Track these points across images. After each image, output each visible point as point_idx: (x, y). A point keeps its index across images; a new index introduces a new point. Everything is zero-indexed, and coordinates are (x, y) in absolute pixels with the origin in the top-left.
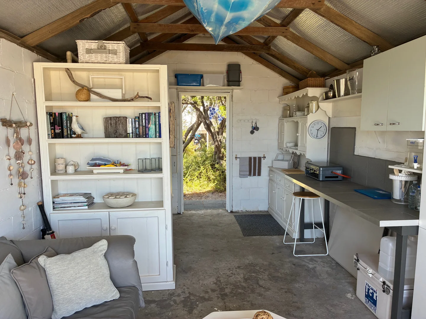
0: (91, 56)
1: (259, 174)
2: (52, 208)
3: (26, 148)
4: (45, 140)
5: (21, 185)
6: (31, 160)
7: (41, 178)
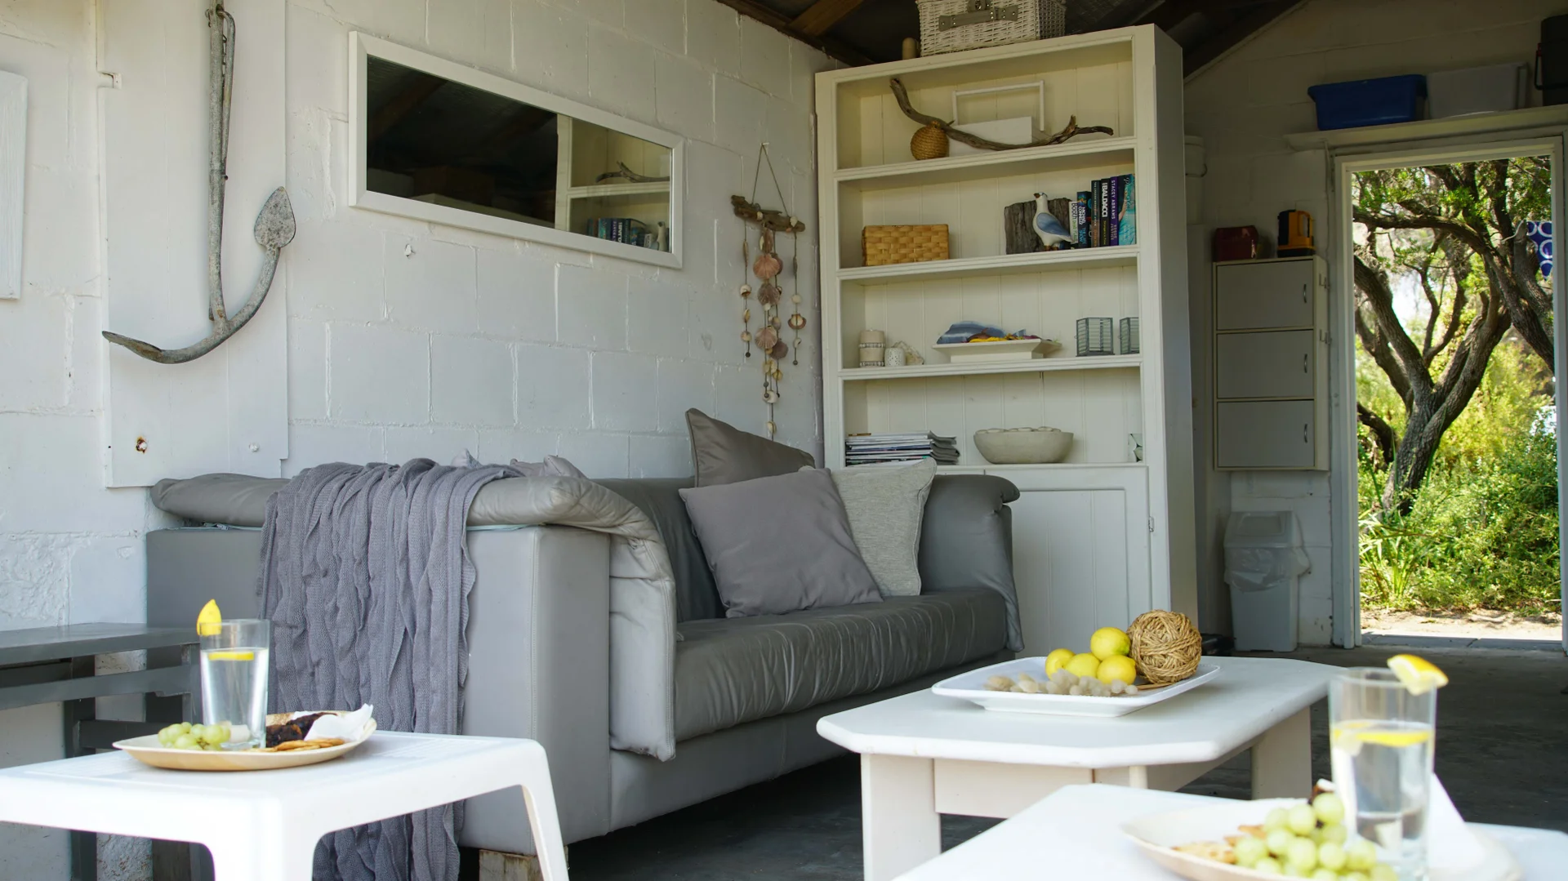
0: (951, 36)
2: (844, 461)
3: (786, 281)
4: (833, 274)
5: (770, 369)
6: (797, 315)
7: (821, 375)
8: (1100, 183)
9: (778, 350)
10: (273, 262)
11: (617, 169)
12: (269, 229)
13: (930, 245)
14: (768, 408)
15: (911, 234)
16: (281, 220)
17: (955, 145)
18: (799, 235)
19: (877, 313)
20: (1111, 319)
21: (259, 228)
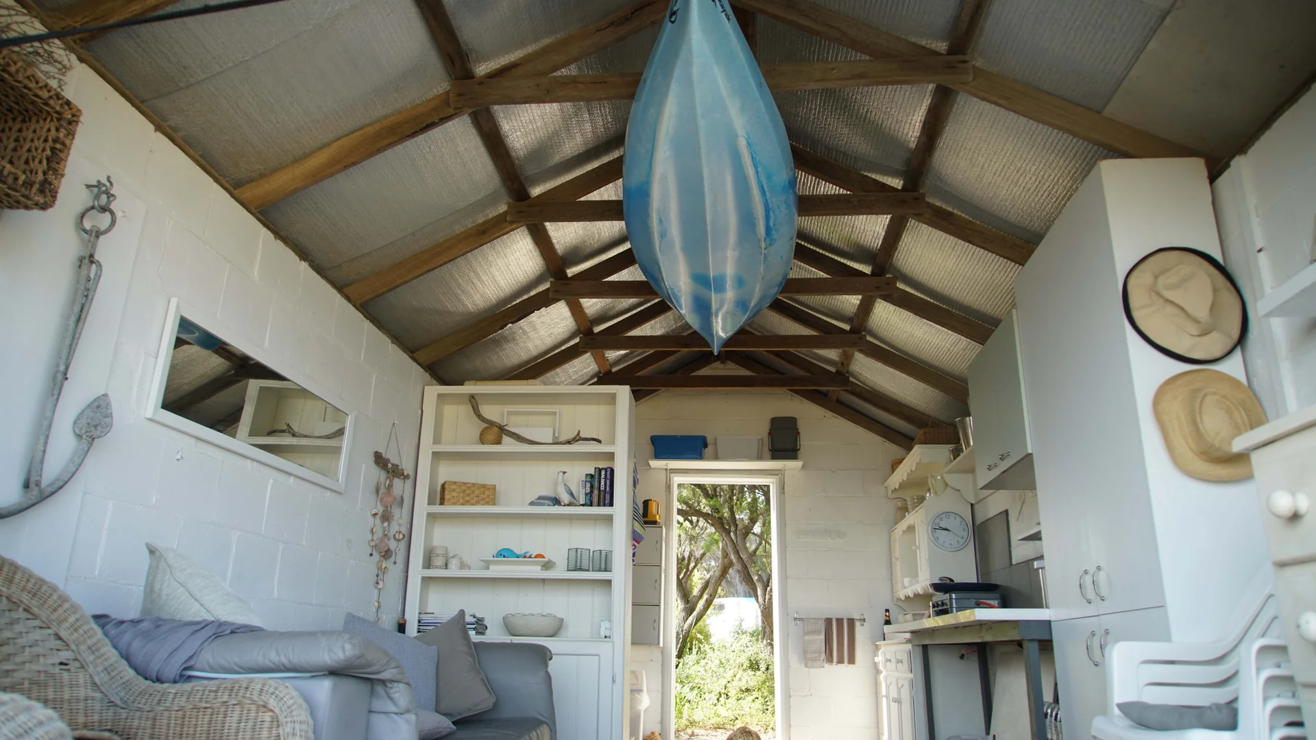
1: (852, 660)
2: (416, 630)
3: (396, 512)
4: (422, 507)
5: (381, 566)
6: (400, 532)
7: (407, 572)
8: (600, 470)
9: (387, 554)
10: (86, 449)
11: (285, 427)
12: (88, 424)
13: (484, 496)
14: (376, 592)
15: (473, 489)
16: (101, 418)
17: (506, 439)
18: (406, 481)
19: (443, 536)
20: (590, 550)
21: (79, 422)
